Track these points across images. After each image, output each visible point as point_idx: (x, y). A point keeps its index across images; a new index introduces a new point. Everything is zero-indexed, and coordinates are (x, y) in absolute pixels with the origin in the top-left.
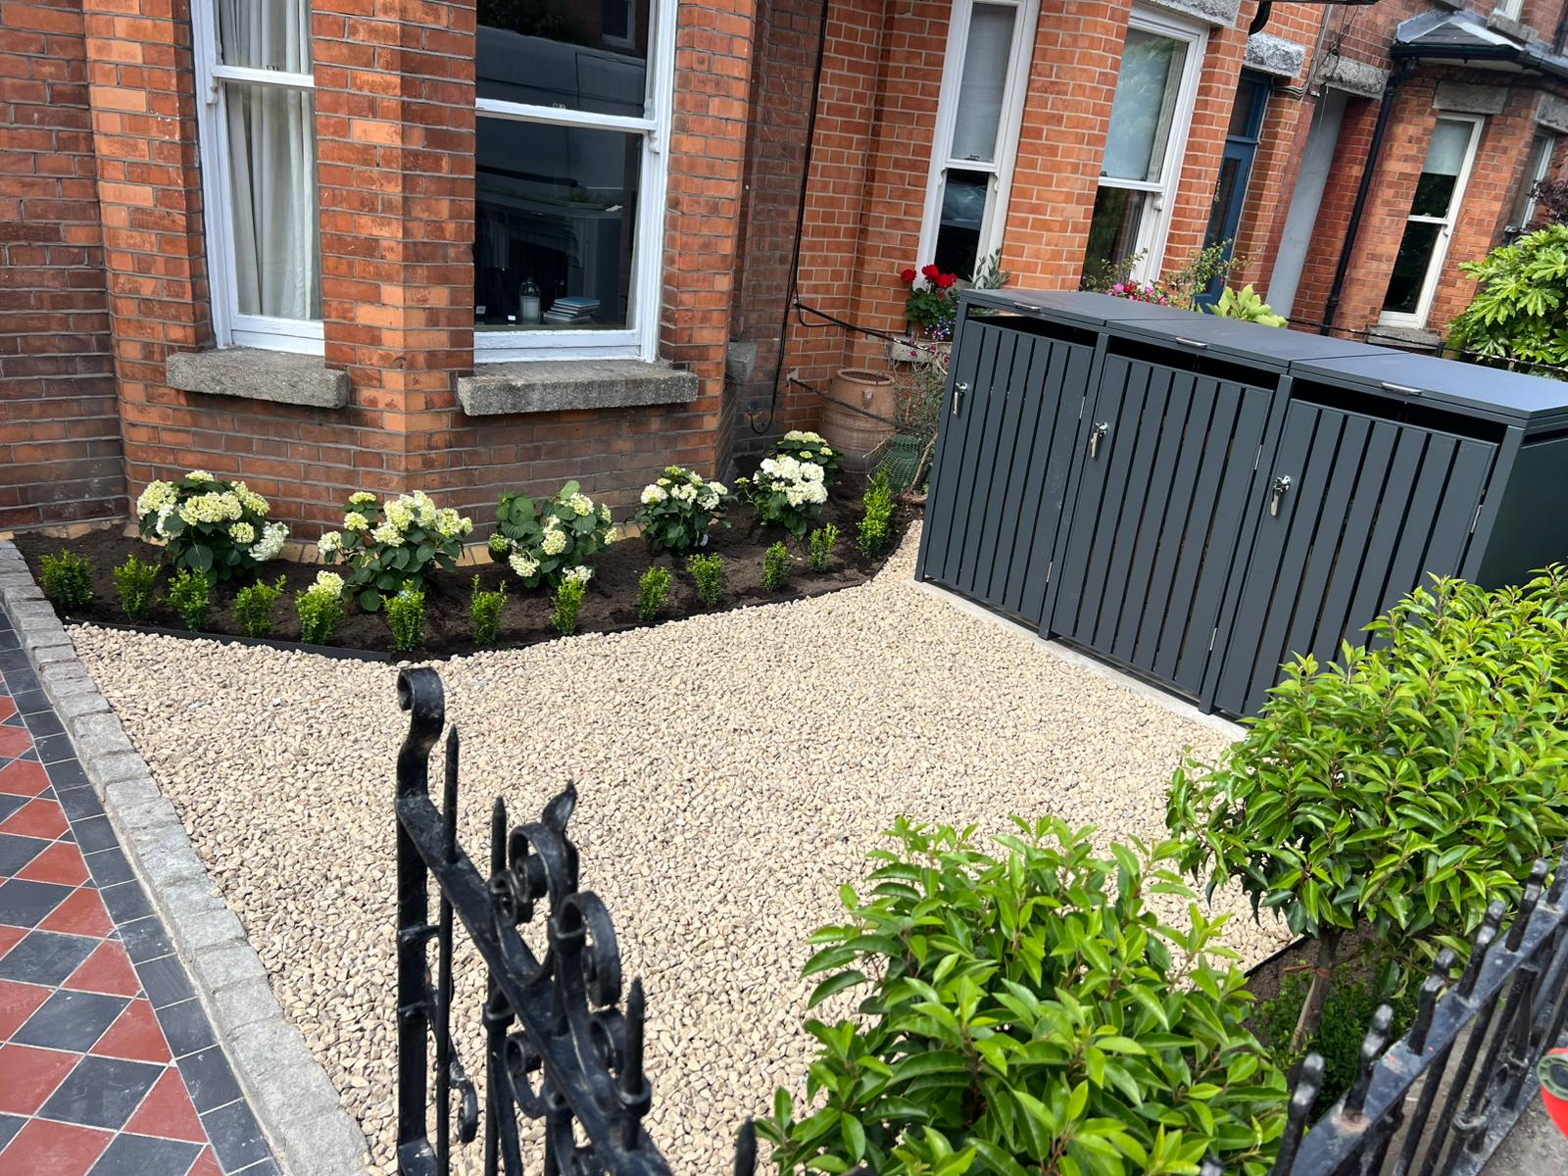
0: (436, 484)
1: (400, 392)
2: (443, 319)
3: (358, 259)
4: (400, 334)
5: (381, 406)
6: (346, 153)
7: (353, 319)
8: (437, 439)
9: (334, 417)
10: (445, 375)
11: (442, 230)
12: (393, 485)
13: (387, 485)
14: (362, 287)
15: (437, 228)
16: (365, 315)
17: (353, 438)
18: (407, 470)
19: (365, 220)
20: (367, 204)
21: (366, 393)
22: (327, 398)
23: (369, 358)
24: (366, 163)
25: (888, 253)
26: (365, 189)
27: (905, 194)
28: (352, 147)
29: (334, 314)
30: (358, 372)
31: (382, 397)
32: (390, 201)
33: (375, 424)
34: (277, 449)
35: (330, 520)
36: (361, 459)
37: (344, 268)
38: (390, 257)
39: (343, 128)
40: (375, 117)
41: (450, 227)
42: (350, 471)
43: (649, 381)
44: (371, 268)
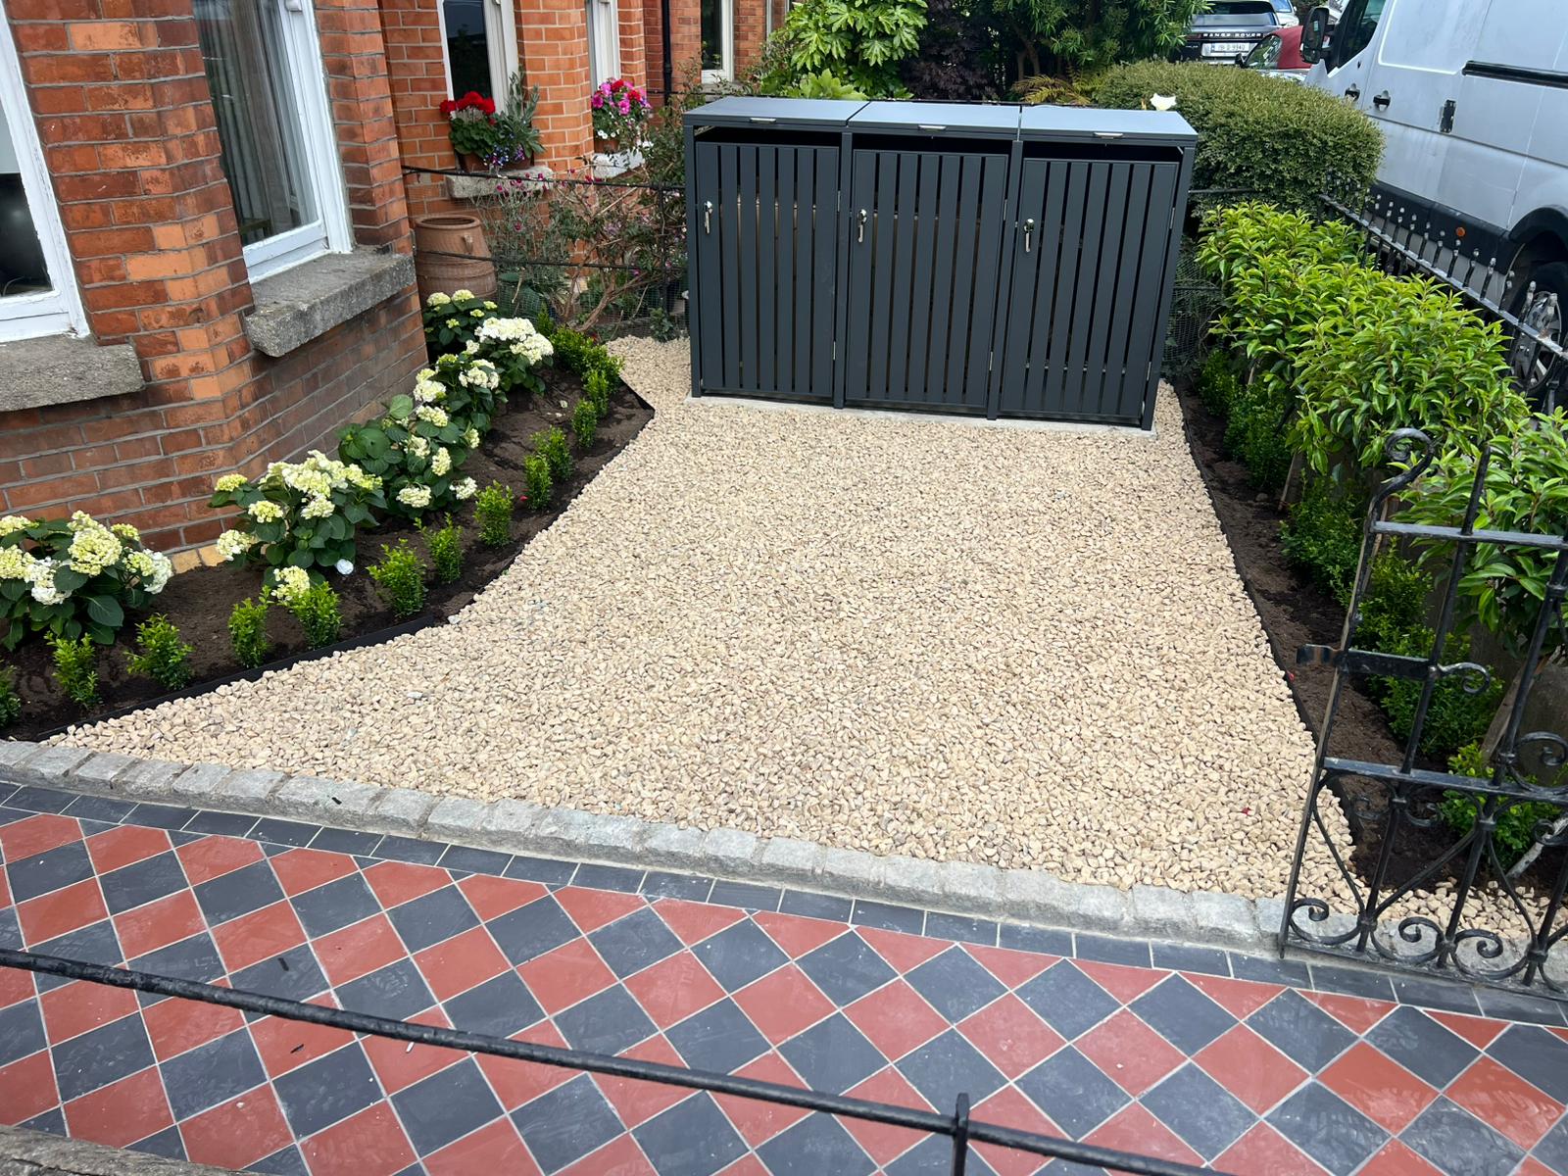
0: (256, 445)
1: (204, 351)
2: (219, 253)
3: (115, 203)
4: (189, 282)
5: (185, 373)
6: (70, 69)
7: (124, 278)
8: (247, 395)
9: (126, 403)
10: (236, 318)
11: (194, 144)
12: (218, 462)
13: (212, 464)
14: (127, 236)
15: (190, 142)
16: (139, 268)
17: (155, 421)
18: (232, 439)
19: (114, 150)
20: (112, 129)
21: (160, 364)
22: (129, 380)
23: (154, 319)
24: (100, 77)
25: (417, 85)
26: (104, 111)
27: (418, 19)
28: (75, 60)
29: (97, 276)
30: (145, 342)
31: (183, 362)
32: (141, 120)
33: (182, 396)
34: (57, 465)
35: (149, 527)
36: (171, 443)
37: (98, 216)
38: (157, 190)
39: (58, 38)
40: (99, 17)
41: (201, 139)
42: (162, 461)
43: (385, 272)
44: (135, 210)
